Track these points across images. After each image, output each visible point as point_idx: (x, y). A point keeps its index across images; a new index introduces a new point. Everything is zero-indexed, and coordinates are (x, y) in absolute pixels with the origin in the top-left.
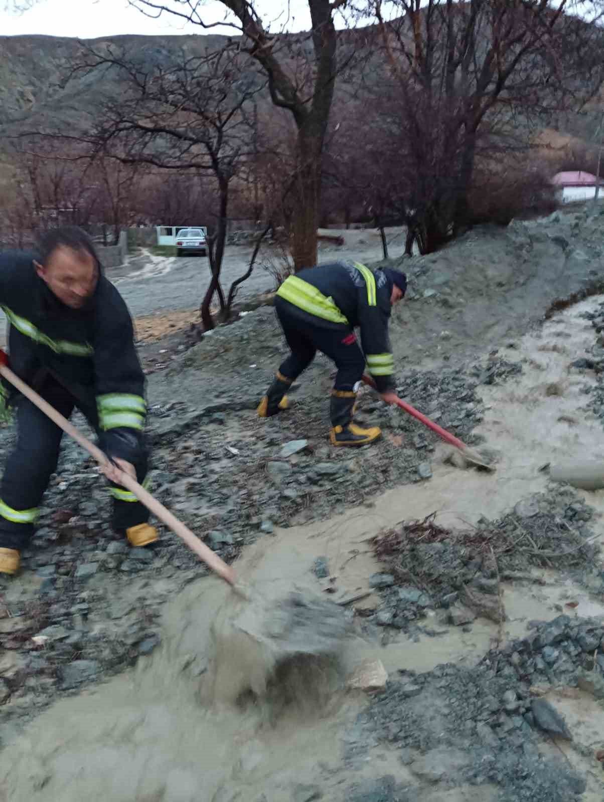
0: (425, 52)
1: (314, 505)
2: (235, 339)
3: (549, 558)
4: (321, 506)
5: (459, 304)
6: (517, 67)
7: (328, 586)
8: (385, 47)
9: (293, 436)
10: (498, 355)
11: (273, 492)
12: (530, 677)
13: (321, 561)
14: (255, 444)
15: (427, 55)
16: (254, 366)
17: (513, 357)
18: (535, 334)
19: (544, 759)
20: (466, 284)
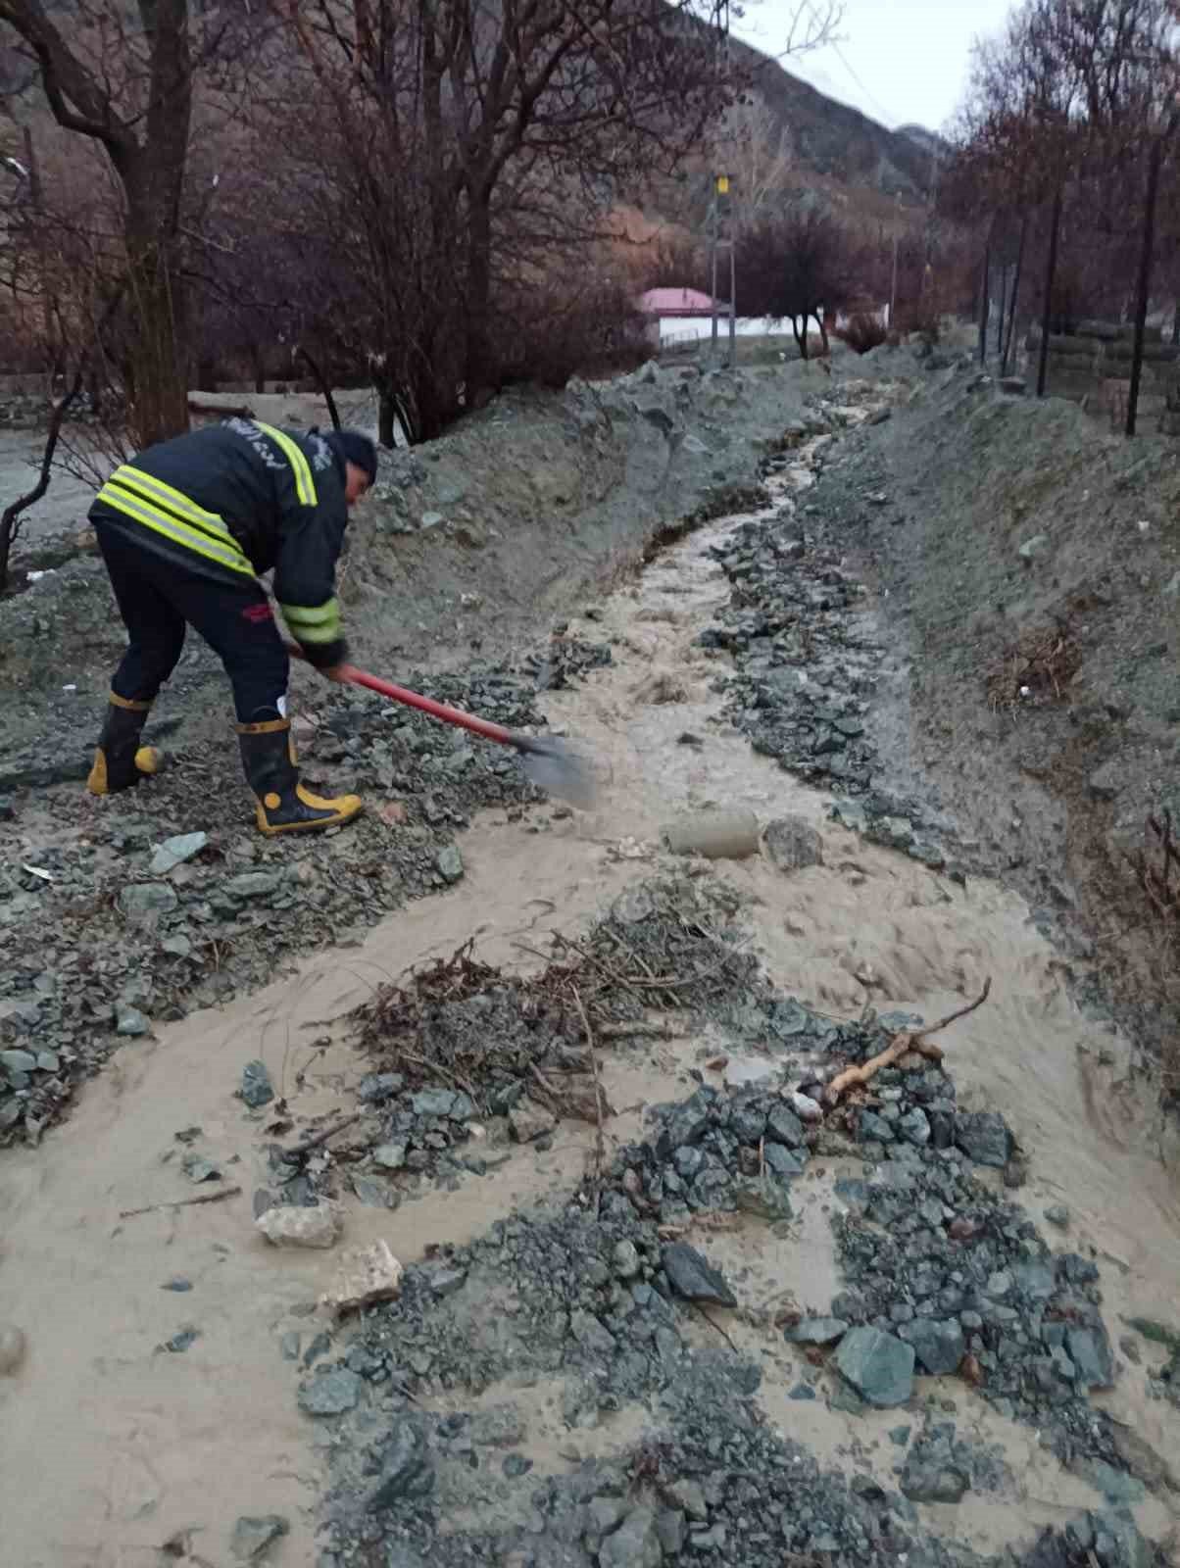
0: (376, 35)
1: (231, 964)
2: (19, 631)
3: (673, 990)
4: (247, 962)
5: (489, 538)
6: (554, 78)
7: (274, 1118)
8: (295, 22)
9: (175, 827)
10: (569, 634)
11: (138, 948)
12: (657, 1208)
13: (255, 1070)
14: (92, 852)
15: (382, 42)
16: (72, 687)
17: (595, 636)
18: (628, 590)
19: (690, 1351)
20: (498, 501)
